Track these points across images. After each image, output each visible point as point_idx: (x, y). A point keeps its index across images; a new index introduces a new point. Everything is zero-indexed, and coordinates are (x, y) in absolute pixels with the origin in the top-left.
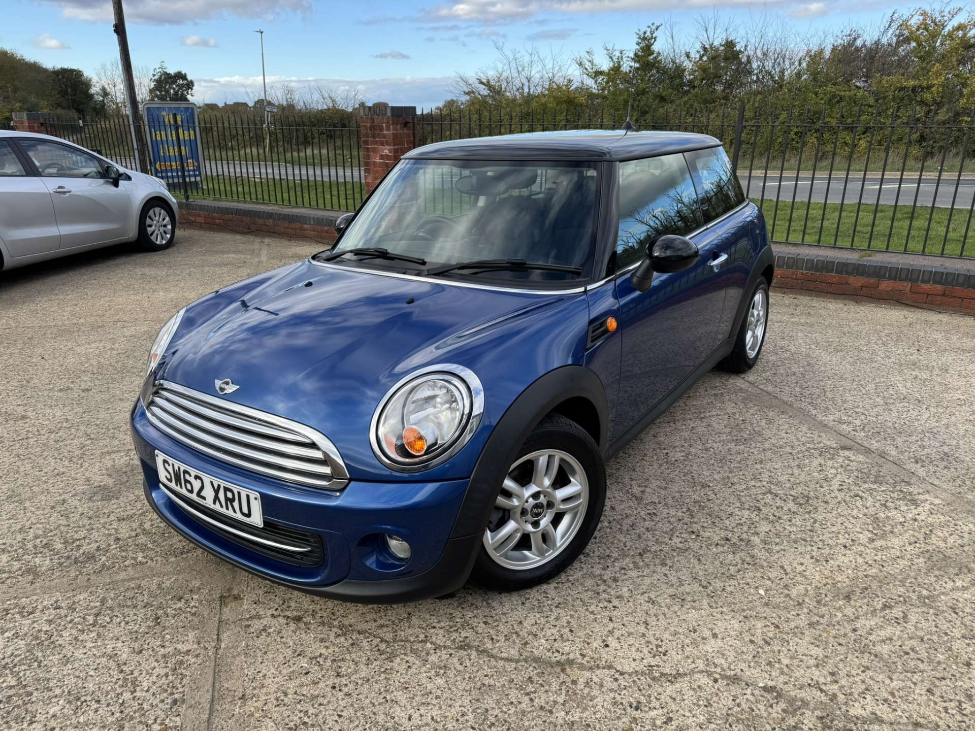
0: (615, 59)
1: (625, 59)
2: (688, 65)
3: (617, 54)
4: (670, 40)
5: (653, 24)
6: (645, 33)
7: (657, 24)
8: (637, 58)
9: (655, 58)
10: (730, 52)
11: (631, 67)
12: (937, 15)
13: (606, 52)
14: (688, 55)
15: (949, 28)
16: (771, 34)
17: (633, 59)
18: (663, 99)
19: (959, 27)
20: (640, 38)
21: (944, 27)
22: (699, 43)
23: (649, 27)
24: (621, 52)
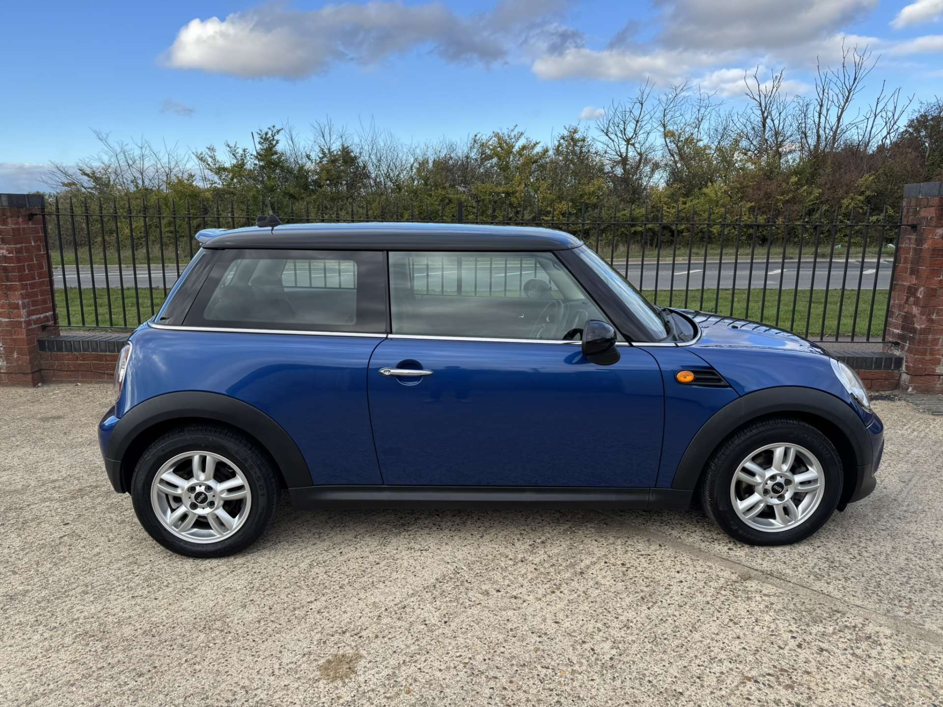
0: (239, 156)
1: (248, 158)
2: (309, 166)
3: (240, 151)
4: (290, 142)
5: (274, 127)
6: (266, 134)
7: (278, 127)
8: (259, 157)
9: (279, 158)
10: (347, 157)
11: (255, 164)
12: (507, 138)
13: (228, 149)
14: (308, 157)
15: (516, 149)
16: (382, 144)
17: (257, 157)
18: (292, 196)
19: (524, 148)
20: (261, 138)
21: (513, 147)
22: (317, 146)
23: (269, 129)
24: (244, 150)
